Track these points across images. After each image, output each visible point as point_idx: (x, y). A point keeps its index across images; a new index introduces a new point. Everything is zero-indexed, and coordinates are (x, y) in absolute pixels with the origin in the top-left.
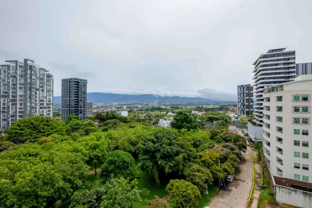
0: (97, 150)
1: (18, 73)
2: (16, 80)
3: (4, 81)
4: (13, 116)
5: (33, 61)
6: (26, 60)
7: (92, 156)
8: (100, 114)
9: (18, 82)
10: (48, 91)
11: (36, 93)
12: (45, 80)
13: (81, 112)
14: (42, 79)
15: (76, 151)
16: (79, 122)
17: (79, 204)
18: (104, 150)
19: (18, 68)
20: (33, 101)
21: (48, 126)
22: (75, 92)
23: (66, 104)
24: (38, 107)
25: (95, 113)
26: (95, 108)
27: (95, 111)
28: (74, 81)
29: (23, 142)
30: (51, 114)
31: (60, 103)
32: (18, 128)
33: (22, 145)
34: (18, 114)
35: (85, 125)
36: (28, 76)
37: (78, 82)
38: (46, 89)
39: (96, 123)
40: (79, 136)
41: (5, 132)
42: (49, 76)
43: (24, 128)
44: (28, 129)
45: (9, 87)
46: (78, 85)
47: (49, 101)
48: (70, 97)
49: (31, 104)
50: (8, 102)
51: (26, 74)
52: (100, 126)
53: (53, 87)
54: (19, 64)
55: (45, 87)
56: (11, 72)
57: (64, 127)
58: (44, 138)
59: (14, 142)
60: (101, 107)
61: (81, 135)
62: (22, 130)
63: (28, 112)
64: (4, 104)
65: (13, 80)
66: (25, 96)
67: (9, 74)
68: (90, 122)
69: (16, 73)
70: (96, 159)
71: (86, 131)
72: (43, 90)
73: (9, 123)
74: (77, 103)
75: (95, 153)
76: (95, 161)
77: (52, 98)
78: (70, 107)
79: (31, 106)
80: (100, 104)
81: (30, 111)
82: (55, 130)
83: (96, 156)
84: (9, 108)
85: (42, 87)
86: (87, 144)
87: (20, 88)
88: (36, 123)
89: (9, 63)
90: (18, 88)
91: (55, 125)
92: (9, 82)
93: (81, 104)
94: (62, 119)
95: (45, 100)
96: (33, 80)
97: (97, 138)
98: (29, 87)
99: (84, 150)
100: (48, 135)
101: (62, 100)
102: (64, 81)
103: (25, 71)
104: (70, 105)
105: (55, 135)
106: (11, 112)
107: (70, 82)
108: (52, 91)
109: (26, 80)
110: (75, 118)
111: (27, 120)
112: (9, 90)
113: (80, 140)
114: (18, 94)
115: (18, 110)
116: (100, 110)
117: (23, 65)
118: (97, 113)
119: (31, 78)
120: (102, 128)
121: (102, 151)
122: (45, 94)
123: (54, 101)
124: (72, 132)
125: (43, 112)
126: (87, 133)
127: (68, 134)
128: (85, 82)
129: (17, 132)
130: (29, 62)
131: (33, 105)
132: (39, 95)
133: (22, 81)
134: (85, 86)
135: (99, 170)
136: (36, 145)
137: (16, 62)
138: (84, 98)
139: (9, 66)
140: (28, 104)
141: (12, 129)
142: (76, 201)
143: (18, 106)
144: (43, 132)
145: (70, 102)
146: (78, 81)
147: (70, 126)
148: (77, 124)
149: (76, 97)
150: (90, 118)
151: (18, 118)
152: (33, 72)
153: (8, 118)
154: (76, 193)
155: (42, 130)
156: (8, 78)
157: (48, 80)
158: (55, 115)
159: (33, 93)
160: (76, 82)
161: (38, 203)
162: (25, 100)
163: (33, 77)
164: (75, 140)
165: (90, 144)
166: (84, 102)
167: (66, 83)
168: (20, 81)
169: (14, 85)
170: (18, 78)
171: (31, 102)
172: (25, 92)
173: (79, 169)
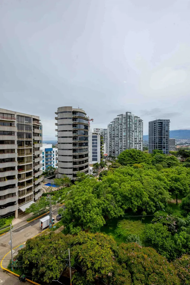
0: (179, 183)
1: (123, 122)
2: (122, 126)
3: (117, 127)
4: (121, 148)
5: (130, 113)
6: (127, 113)
7: (173, 187)
8: (183, 150)
9: (123, 127)
10: (140, 132)
11: (132, 133)
12: (138, 124)
13: (164, 148)
14: (135, 124)
15: (159, 178)
16: (162, 155)
17: (160, 222)
18: (185, 185)
19: (123, 119)
20: (131, 139)
21: (140, 156)
22: (159, 131)
23: (152, 141)
24: (133, 143)
25: (178, 149)
26: (178, 144)
27: (178, 147)
28: (158, 123)
29: (126, 165)
30: (142, 148)
31: (148, 140)
32: (123, 156)
33: (125, 166)
34: (123, 147)
35: (168, 159)
36: (128, 123)
37: (162, 123)
38: (139, 130)
39: (179, 158)
40: (162, 167)
41: (117, 157)
42: (140, 121)
43: (126, 156)
44: (128, 157)
45: (119, 131)
46: (162, 125)
47: (141, 139)
48: (155, 135)
49: (130, 141)
50: (119, 140)
51: (127, 122)
52: (183, 161)
53: (143, 128)
54: (123, 116)
55: (138, 129)
56: (120, 121)
57: (150, 159)
58: (136, 165)
59: (121, 164)
60: (185, 144)
61: (164, 167)
62: (125, 157)
63: (128, 146)
64: (117, 141)
65: (121, 127)
66: (126, 135)
67: (119, 123)
68: (173, 157)
69: (122, 122)
70: (178, 191)
71: (168, 164)
72: (136, 132)
73: (119, 153)
74: (161, 140)
75: (176, 185)
76: (177, 192)
77: (142, 136)
78: (155, 143)
79: (129, 142)
80: (184, 141)
81: (129, 146)
82: (144, 160)
83: (177, 188)
84: (119, 143)
85: (136, 129)
86: (168, 176)
87: (124, 131)
88: (133, 154)
89: (119, 117)
90: (123, 131)
91: (144, 156)
92: (119, 128)
93: (164, 140)
94: (149, 152)
95: (138, 138)
96: (130, 125)
97: (179, 172)
98: (128, 130)
99: (166, 180)
100: (139, 163)
101: (149, 138)
102: (150, 123)
103: (127, 120)
104: (155, 141)
105: (144, 164)
106: (120, 146)
107: (155, 123)
108: (142, 131)
109: (127, 126)
110: (159, 152)
111: (127, 151)
112: (119, 133)
113: (163, 171)
114: (123, 135)
115: (123, 145)
116: (184, 147)
117: (125, 116)
118: (180, 149)
119: (129, 124)
120: (184, 164)
121: (183, 186)
122: (138, 134)
123: (144, 139)
124: (157, 163)
125: (136, 146)
126: (169, 165)
127: (153, 165)
128: (168, 121)
129: (122, 158)
130: (128, 114)
131: (131, 141)
132: (134, 135)
133: (125, 127)
134: (168, 125)
135: (180, 202)
136: (132, 168)
137: (122, 115)
138: (167, 135)
139: (118, 118)
140: (128, 141)
141: (120, 156)
142: (157, 218)
143: (123, 142)
144: (137, 160)
145: (155, 139)
146: (161, 121)
147: (155, 158)
148: (161, 158)
149: (160, 135)
150: (173, 153)
151: (123, 150)
152: (130, 120)
153: (119, 149)
154: (158, 212)
155: (136, 159)
156: (119, 126)
157: (139, 124)
158: (145, 149)
159: (131, 134)
160: (160, 123)
161: (132, 207)
162: (127, 138)
163: (131, 123)
164: (159, 170)
165: (171, 176)
166: (167, 139)
167: (152, 124)
168: (124, 126)
169: (121, 129)
170: (123, 125)
171: (129, 140)
172: (127, 133)
173: (161, 193)
